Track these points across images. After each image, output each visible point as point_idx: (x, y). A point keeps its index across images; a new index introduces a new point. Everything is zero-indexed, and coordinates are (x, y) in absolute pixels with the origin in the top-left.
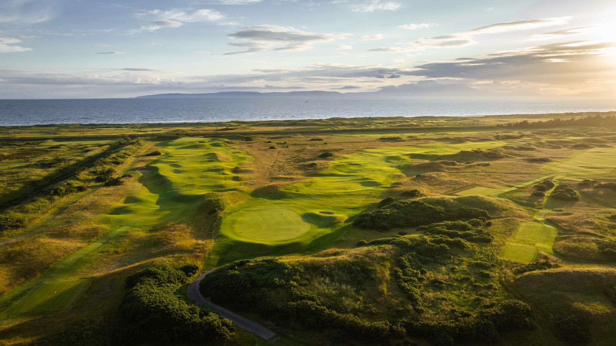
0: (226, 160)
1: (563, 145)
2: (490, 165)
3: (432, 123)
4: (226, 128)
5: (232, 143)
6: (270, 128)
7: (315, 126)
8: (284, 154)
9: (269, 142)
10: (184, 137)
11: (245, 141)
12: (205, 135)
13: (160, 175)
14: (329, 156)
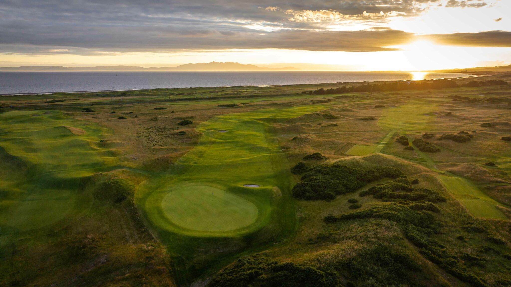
0: (81, 134)
1: (368, 107)
2: (338, 126)
3: (246, 91)
4: (53, 100)
5: (73, 115)
6: (101, 99)
7: (144, 96)
8: (140, 124)
9: (114, 112)
10: (11, 110)
11: (85, 112)
12: (36, 108)
13: (11, 156)
14: (189, 124)
